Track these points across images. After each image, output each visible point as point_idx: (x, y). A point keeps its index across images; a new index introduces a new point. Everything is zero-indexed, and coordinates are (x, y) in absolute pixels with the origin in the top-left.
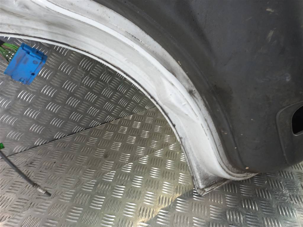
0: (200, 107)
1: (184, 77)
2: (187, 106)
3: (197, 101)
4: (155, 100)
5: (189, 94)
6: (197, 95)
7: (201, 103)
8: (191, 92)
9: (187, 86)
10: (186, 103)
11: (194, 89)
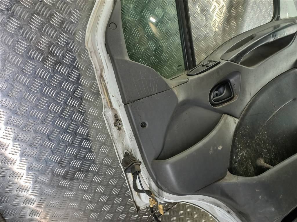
0: (234, 217)
1: (225, 206)
2: (228, 218)
3: (232, 215)
4: (209, 213)
5: (228, 213)
6: (232, 212)
7: (234, 215)
8: (228, 212)
9: (226, 210)
10: (227, 216)
11: (230, 210)
